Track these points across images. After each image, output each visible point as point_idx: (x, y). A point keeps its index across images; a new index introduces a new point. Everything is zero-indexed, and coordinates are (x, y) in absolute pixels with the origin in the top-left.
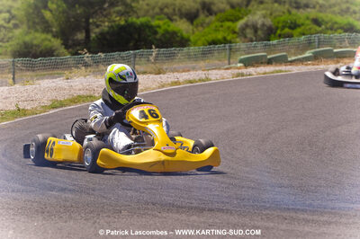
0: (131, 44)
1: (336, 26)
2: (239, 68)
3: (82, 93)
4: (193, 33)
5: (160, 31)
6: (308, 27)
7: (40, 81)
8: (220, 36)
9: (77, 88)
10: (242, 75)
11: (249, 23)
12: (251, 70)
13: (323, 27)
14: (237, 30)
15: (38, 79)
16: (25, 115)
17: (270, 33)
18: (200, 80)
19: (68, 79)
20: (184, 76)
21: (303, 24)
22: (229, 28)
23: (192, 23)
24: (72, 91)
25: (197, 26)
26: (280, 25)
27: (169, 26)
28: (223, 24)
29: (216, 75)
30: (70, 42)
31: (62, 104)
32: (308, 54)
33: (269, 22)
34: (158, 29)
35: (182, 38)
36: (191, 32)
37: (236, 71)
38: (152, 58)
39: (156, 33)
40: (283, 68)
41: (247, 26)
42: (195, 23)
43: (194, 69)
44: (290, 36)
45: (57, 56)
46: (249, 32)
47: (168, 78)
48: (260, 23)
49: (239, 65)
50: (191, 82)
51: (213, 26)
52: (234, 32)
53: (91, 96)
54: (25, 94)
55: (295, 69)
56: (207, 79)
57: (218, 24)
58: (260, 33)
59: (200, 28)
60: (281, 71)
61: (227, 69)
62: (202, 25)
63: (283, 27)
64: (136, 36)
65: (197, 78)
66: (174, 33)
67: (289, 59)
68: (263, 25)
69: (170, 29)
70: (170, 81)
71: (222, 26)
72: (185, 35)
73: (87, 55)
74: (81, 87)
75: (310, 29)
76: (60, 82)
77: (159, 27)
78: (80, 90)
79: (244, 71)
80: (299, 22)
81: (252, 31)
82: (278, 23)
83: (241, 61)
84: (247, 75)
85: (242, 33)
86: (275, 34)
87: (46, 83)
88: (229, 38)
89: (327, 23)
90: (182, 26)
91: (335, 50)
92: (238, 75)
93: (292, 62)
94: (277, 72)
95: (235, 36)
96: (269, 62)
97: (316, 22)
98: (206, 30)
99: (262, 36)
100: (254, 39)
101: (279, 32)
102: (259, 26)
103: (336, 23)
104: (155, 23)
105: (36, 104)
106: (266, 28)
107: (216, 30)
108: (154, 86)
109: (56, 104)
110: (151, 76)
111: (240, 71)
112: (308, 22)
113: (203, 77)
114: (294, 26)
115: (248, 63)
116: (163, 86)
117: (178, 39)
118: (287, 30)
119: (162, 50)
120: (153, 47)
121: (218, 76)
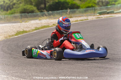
0: (60, 8)
2: (98, 15)
3: (45, 25)
5: (70, 4)
7: (31, 21)
8: (90, 5)
9: (43, 23)
10: (99, 18)
12: (102, 16)
14: (96, 2)
15: (30, 20)
16: (26, 33)
19: (40, 20)
20: (79, 19)
22: (93, 2)
24: (42, 24)
25: (82, 2)
26: (111, 1)
29: (90, 18)
30: (39, 8)
31: (39, 29)
36: (80, 4)
37: (97, 17)
38: (68, 13)
39: (68, 4)
40: (113, 15)
41: (99, 1)
42: (82, 0)
43: (82, 16)
45: (35, 13)
46: (100, 3)
49: (98, 14)
50: (82, 20)
52: (95, 4)
53: (48, 26)
54: (26, 26)
56: (87, 19)
58: (104, 3)
60: (112, 16)
61: (94, 16)
62: (84, 1)
64: (62, 6)
65: (84, 19)
67: (115, 12)
69: (73, 3)
70: (75, 20)
71: (91, 2)
72: (78, 5)
73: (46, 12)
74: (45, 23)
76: (37, 21)
77: (69, 2)
78: (44, 24)
79: (100, 16)
83: (98, 13)
84: (101, 18)
85: (98, 4)
87: (33, 22)
88: (93, 5)
90: (77, 2)
92: (98, 18)
94: (111, 16)
96: (108, 13)
98: (86, 3)
100: (102, 5)
101: (110, 3)
102: (104, 1)
105: (30, 29)
106: (106, 2)
107: (89, 3)
109: (37, 29)
111: (98, 16)
113: (86, 19)
114: (116, 1)
115: (101, 14)
118: (113, 3)
119: (71, 10)
120: (68, 9)
121: (91, 18)
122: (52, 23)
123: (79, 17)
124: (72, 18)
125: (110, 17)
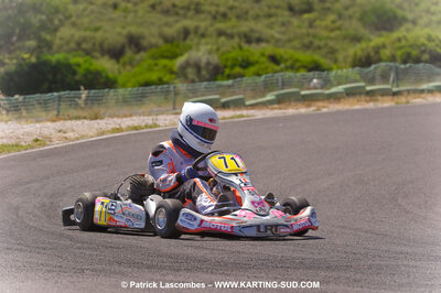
1: (298, 64)
3: (5, 141)
4: (120, 73)
5: (81, 71)
6: (263, 66)
8: (154, 76)
11: (192, 61)
13: (282, 66)
14: (175, 68)
17: (216, 72)
18: (146, 126)
20: (127, 122)
21: (257, 62)
22: (165, 67)
23: (118, 61)
25: (124, 65)
26: (229, 63)
27: (91, 64)
28: (157, 61)
32: (270, 97)
33: (215, 59)
34: (77, 69)
35: (108, 79)
36: (116, 72)
38: (81, 102)
39: (74, 73)
41: (187, 64)
42: (122, 60)
43: (135, 114)
44: (242, 76)
46: (191, 72)
47: (107, 124)
48: (204, 60)
50: (136, 128)
51: (145, 65)
52: (172, 72)
53: (17, 145)
55: (259, 114)
56: (156, 126)
57: (151, 62)
58: (204, 72)
59: (128, 68)
60: (242, 116)
62: (131, 63)
63: (233, 66)
64: (50, 77)
65: (143, 124)
66: (97, 74)
67: (248, 103)
68: (208, 63)
69: (92, 68)
70: (110, 127)
71: (156, 65)
72: (111, 75)
73: (1, 97)
74: (3, 135)
75: (266, 68)
77: (79, 65)
78: (2, 138)
80: (252, 59)
81: (194, 71)
82: (227, 60)
85: (181, 73)
86: (223, 73)
88: (165, 79)
89: (286, 61)
90: (106, 65)
91: (303, 93)
93: (253, 106)
94: (238, 117)
95: (173, 76)
96: (225, 106)
97: (274, 59)
98: (137, 69)
99: (207, 76)
100: (197, 79)
101: (227, 71)
102: (203, 65)
103: (297, 61)
104: (74, 60)
106: (211, 67)
107: (150, 69)
108: (91, 134)
110: (86, 122)
112: (263, 59)
113: (150, 122)
114: (246, 64)
116: (103, 134)
117: (102, 80)
118: (238, 70)
119: (93, 91)
120: (82, 88)
121: (167, 122)
122: (28, 134)
123: (125, 116)
124: (99, 121)
125: (232, 118)
